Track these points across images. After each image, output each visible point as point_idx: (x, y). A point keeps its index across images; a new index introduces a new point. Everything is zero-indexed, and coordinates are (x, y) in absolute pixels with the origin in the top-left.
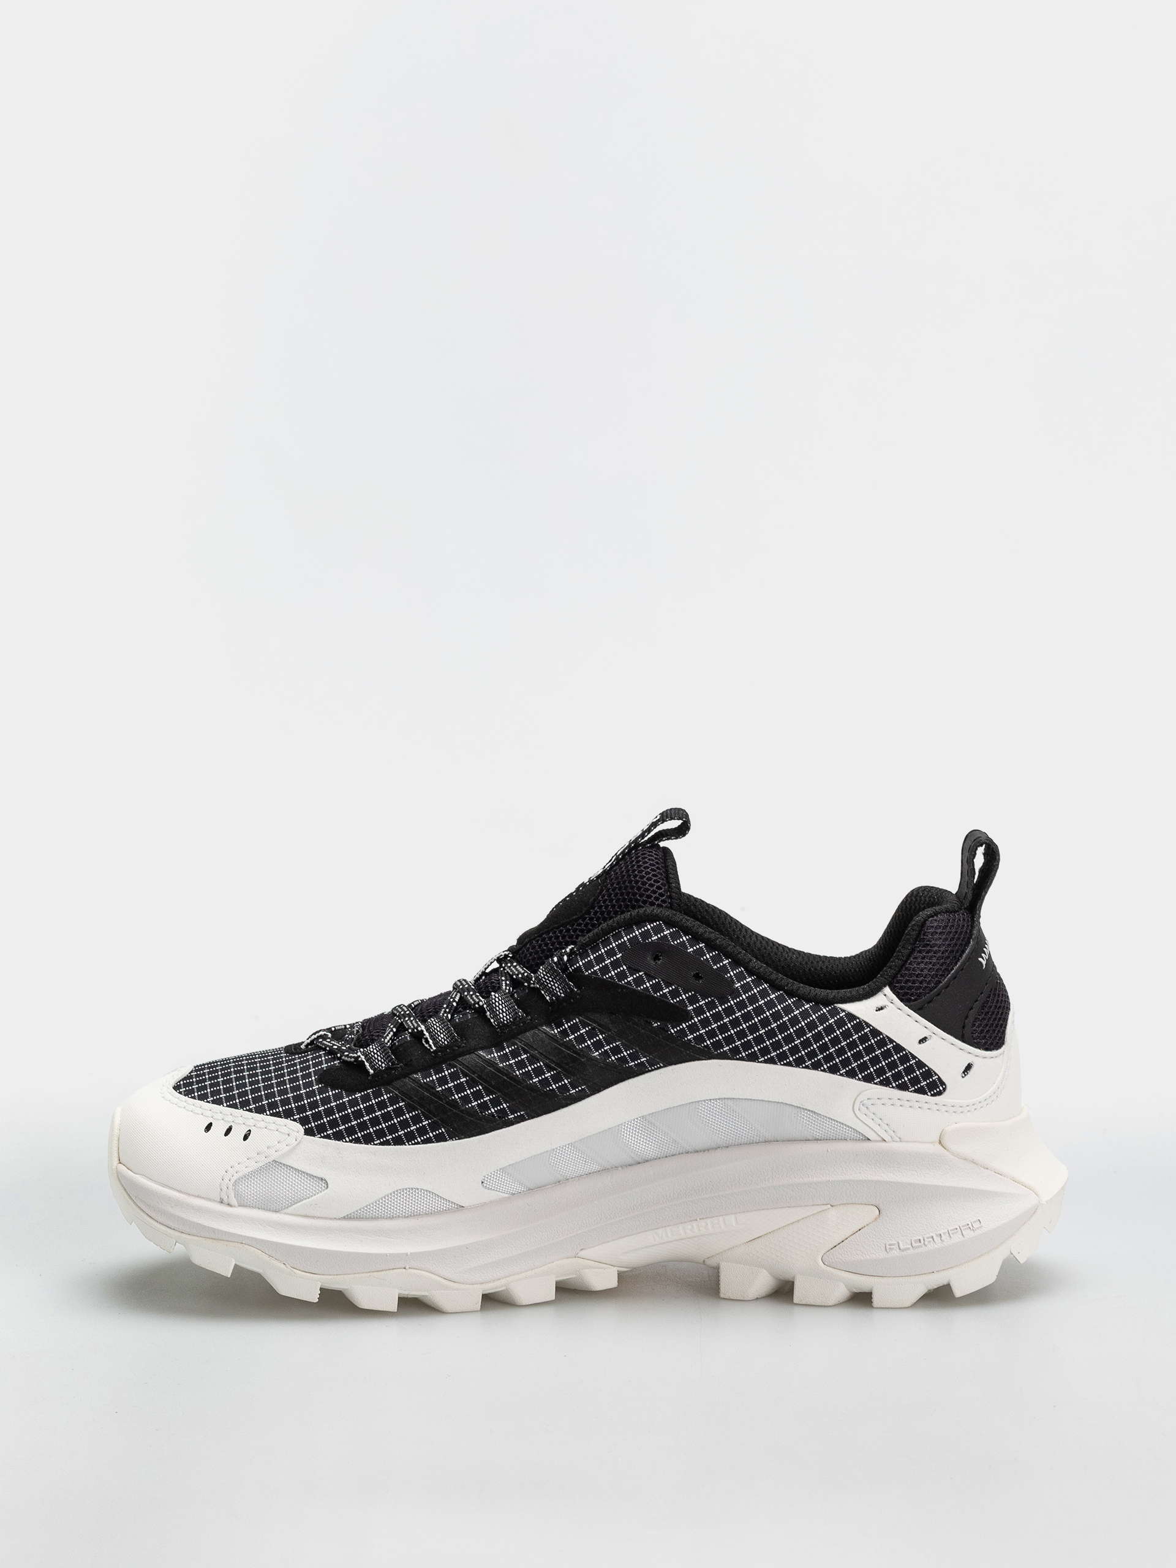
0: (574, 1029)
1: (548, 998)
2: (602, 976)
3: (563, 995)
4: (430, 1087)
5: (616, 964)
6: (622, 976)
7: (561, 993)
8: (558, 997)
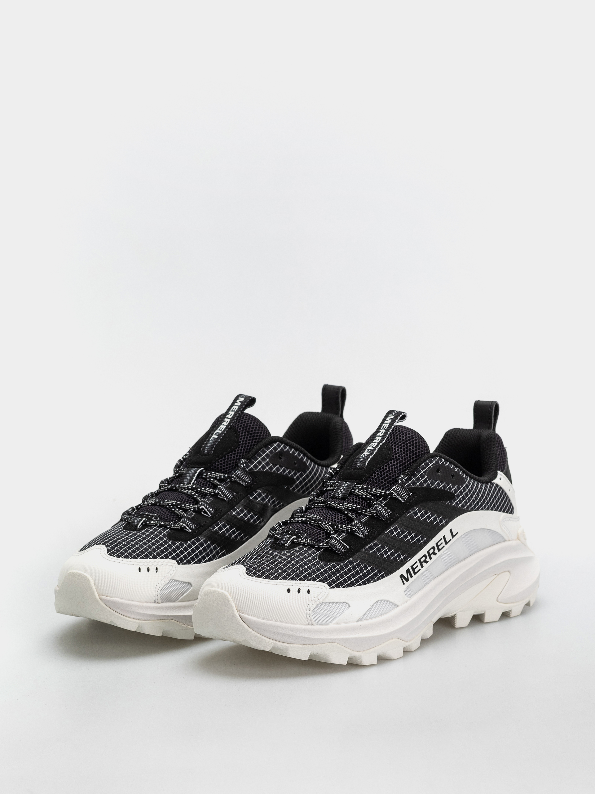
0: (260, 495)
1: (244, 484)
2: (263, 470)
3: (250, 482)
4: (216, 532)
5: (267, 464)
6: (271, 468)
7: (249, 481)
8: (248, 483)
